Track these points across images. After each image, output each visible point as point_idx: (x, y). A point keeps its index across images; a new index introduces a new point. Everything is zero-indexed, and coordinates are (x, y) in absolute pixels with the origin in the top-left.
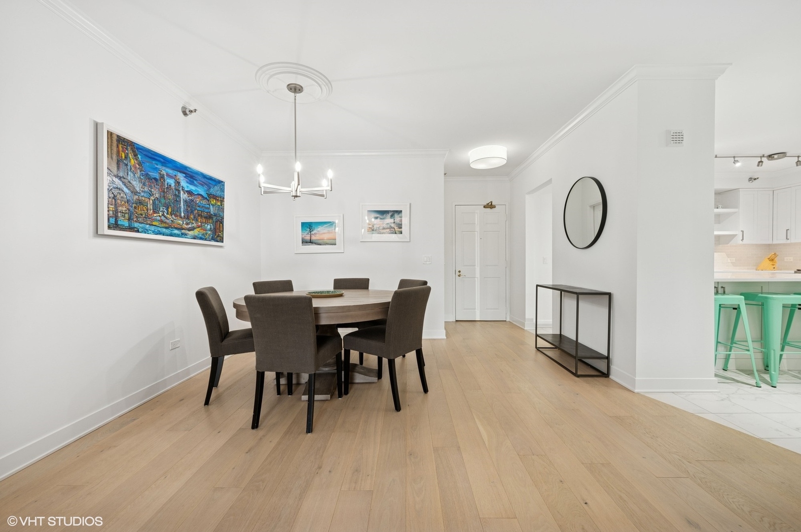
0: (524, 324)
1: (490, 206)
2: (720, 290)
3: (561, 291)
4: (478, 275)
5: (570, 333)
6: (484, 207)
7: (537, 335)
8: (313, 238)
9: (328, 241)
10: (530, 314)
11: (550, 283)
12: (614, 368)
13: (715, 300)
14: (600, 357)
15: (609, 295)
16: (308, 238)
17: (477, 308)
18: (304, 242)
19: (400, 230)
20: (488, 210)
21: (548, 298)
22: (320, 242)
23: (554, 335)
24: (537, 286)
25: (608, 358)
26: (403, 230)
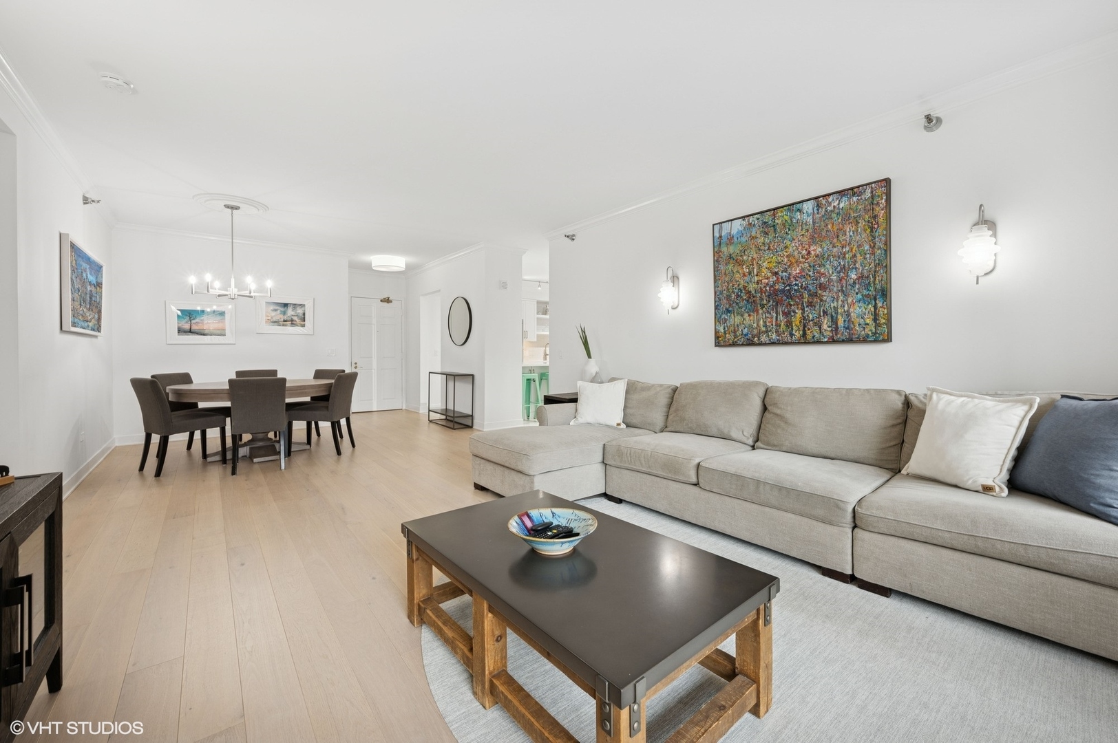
0: (418, 409)
1: (388, 301)
2: (532, 372)
3: (447, 375)
4: (375, 366)
5: (450, 407)
6: (381, 301)
7: (429, 411)
8: (194, 327)
9: (215, 332)
10: (423, 399)
11: (439, 370)
12: (475, 421)
13: (523, 376)
14: (466, 416)
15: (473, 375)
16: (187, 327)
17: (374, 398)
18: (181, 331)
19: (303, 323)
20: (386, 304)
21: (438, 381)
22: (206, 332)
23: (442, 409)
24: (430, 373)
25: (472, 416)
26: (307, 323)
